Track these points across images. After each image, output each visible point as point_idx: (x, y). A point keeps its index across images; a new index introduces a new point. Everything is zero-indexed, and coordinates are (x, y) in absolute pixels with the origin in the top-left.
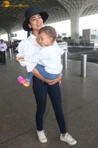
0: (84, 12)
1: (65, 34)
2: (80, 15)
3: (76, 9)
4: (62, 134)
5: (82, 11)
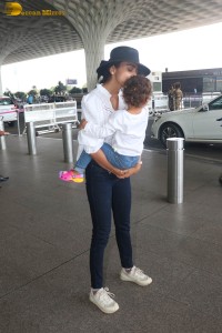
0: (114, 33)
1: (74, 82)
2: (105, 39)
3: (96, 26)
4: (124, 269)
5: (109, 30)
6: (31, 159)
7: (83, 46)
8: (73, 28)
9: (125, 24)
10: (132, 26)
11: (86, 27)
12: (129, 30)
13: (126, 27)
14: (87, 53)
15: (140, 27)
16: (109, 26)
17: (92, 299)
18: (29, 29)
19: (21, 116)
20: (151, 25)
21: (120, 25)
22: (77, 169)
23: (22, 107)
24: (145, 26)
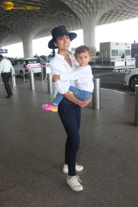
2: (95, 23)
6: (50, 96)
7: (82, 27)
8: (76, 16)
9: (109, 13)
10: (113, 14)
12: (111, 16)
13: (110, 15)
14: (84, 31)
15: (118, 15)
18: (50, 18)
19: (44, 70)
20: (125, 13)
21: (106, 14)
22: (54, 104)
23: (44, 65)
24: (122, 14)
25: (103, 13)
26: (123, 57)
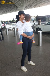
2: (24, 9)
6: (7, 36)
8: (16, 6)
11: (19, 6)
15: (31, 6)
16: (24, 6)
17: (21, 68)
18: (7, 7)
19: (5, 26)
21: (27, 6)
23: (5, 24)
24: (33, 6)
25: (26, 5)
26: (34, 21)
